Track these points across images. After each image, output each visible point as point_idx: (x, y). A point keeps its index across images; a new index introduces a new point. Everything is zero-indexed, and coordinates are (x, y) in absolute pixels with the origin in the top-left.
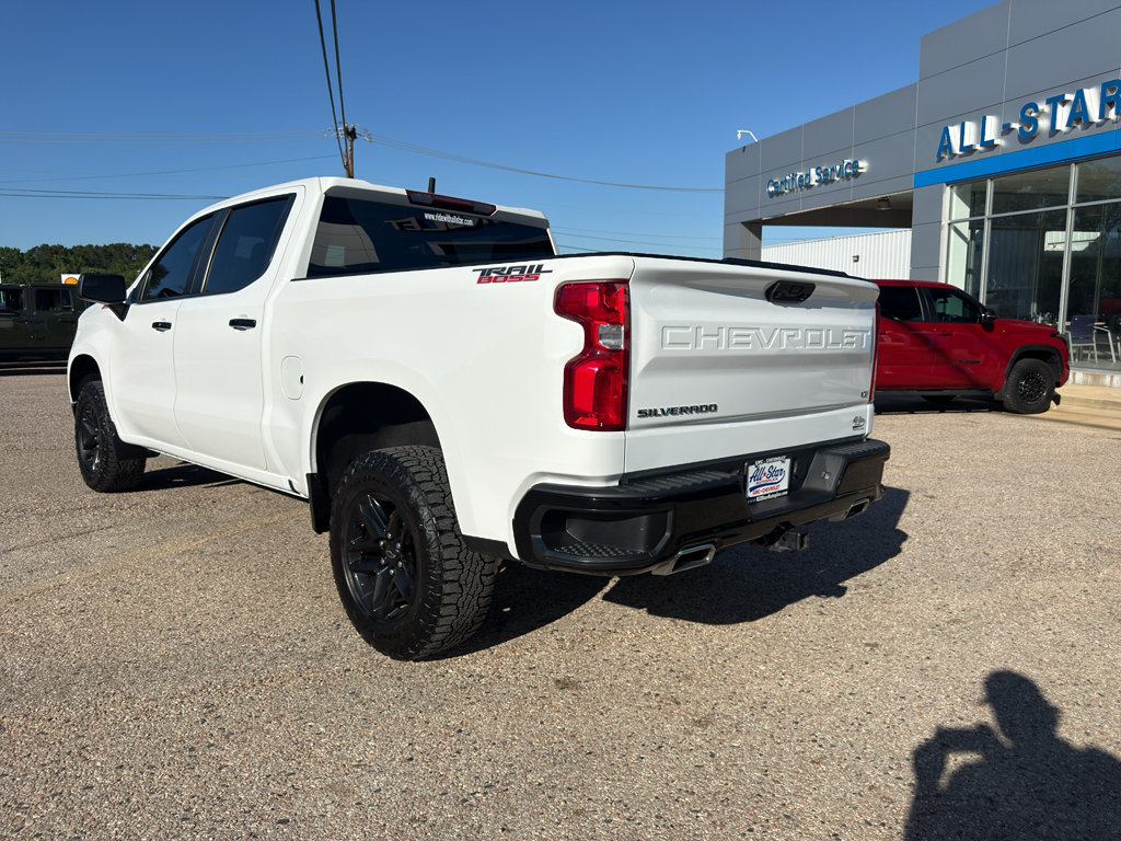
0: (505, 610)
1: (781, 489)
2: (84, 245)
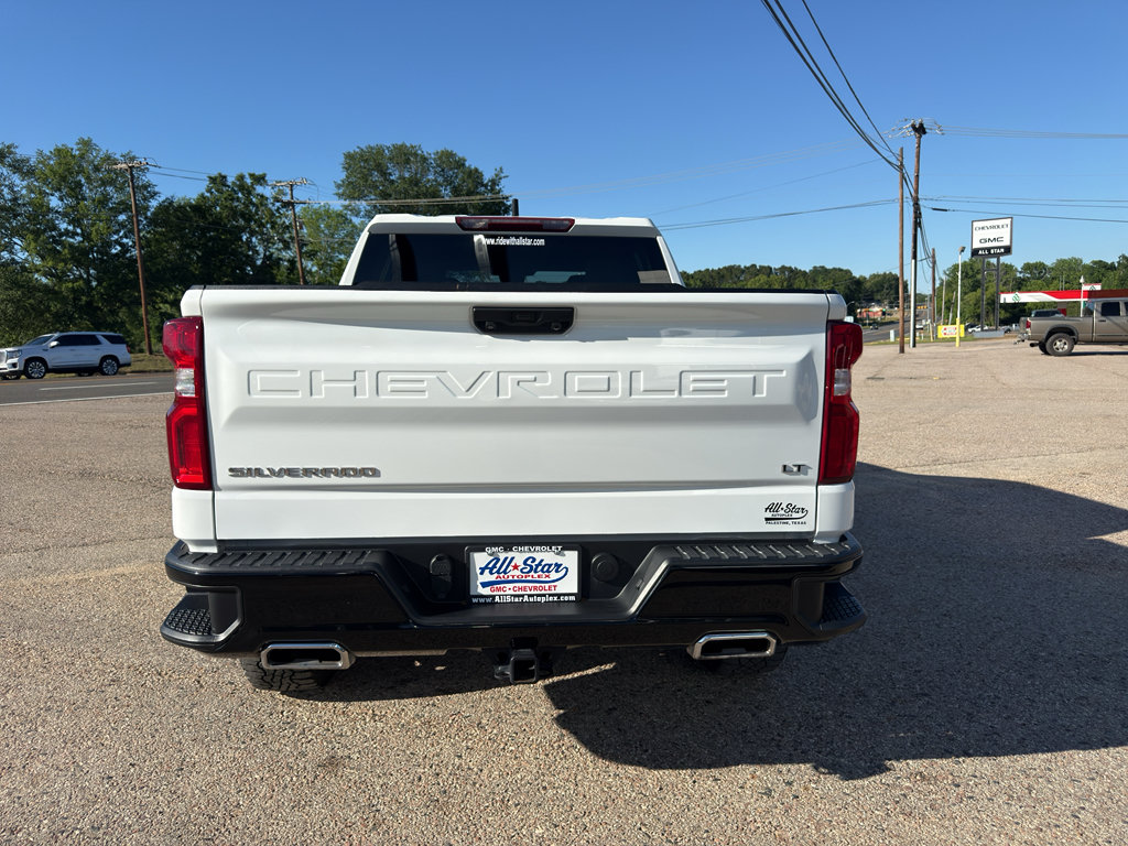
0: (438, 668)
1: (558, 591)
2: (703, 269)
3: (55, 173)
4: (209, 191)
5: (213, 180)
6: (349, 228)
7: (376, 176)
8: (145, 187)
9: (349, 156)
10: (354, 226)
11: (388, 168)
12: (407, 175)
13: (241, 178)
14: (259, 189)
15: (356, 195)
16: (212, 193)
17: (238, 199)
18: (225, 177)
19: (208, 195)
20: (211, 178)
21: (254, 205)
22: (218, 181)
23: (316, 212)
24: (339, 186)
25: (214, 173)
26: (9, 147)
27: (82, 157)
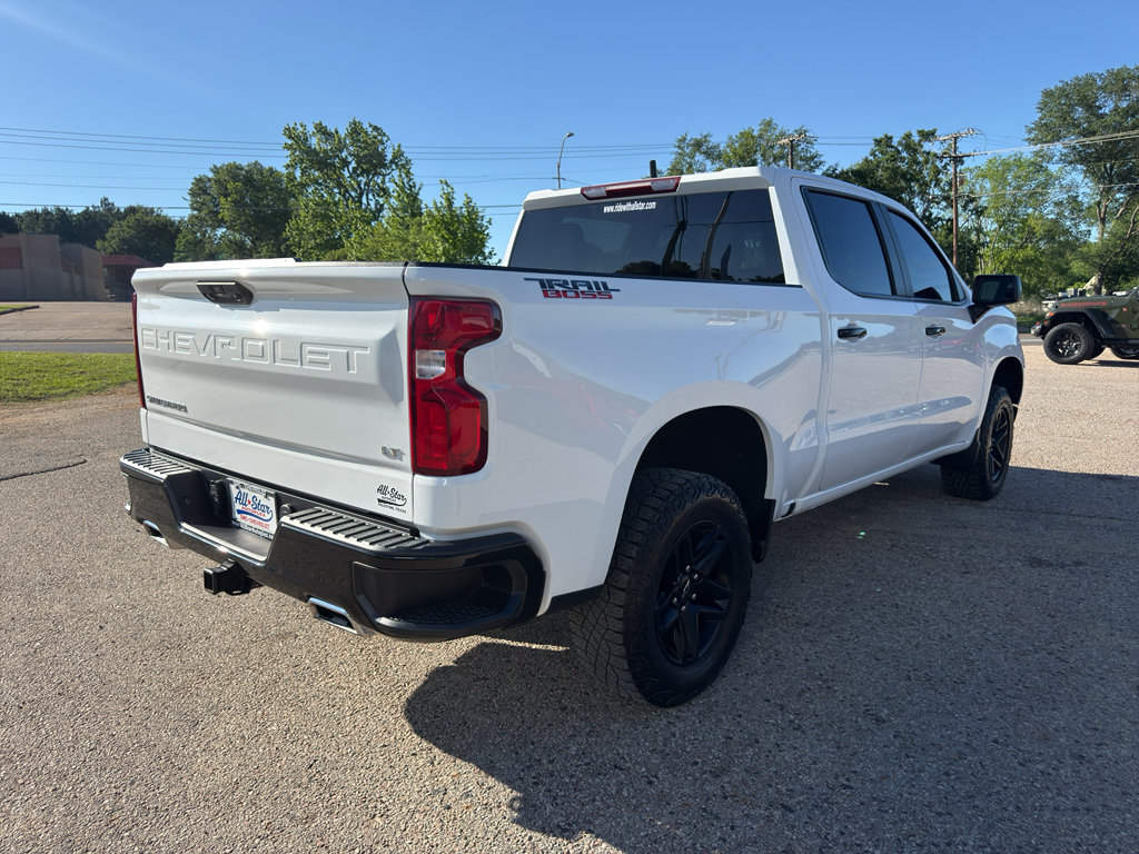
3: (735, 154)
4: (873, 154)
5: (878, 142)
6: (1042, 178)
7: (1080, 112)
8: (812, 158)
9: (1048, 94)
10: (1050, 175)
11: (1096, 99)
12: (1124, 105)
13: (908, 136)
14: (927, 146)
15: (1049, 138)
16: (875, 156)
17: (903, 159)
18: (891, 138)
19: (871, 158)
20: (876, 140)
21: (918, 163)
22: (884, 143)
23: (1004, 163)
24: (1030, 132)
25: (880, 136)
26: (705, 137)
27: (760, 136)
